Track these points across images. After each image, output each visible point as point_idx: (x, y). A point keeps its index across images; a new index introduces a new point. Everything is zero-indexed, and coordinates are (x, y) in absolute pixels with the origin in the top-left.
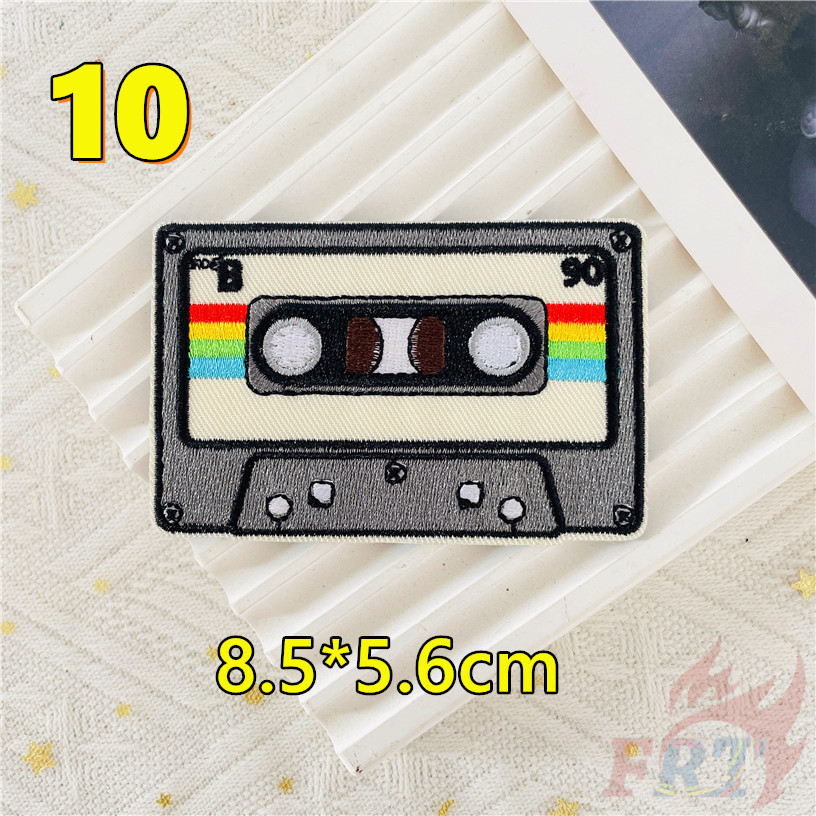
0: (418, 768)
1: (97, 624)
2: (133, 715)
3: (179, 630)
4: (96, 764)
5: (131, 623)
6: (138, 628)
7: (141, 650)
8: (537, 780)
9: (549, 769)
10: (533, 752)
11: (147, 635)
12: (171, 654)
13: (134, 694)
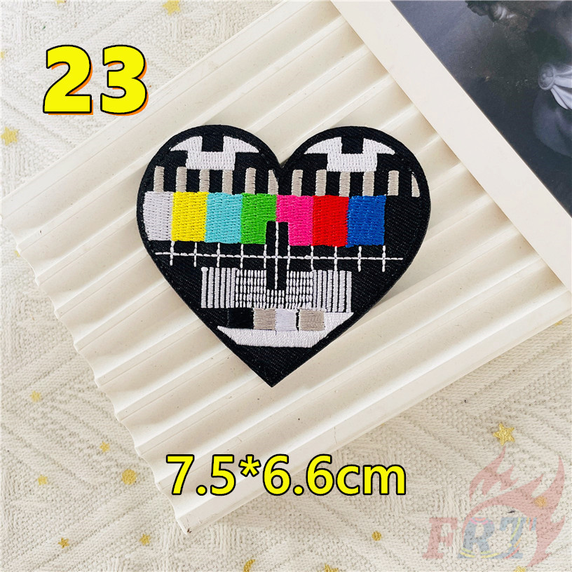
0: (233, 536)
1: (31, 421)
2: (49, 483)
3: (84, 430)
4: (22, 515)
5: (52, 423)
6: (57, 427)
7: (58, 442)
8: (312, 551)
9: (320, 544)
10: (311, 532)
11: (62, 432)
12: (77, 445)
13: (50, 470)
